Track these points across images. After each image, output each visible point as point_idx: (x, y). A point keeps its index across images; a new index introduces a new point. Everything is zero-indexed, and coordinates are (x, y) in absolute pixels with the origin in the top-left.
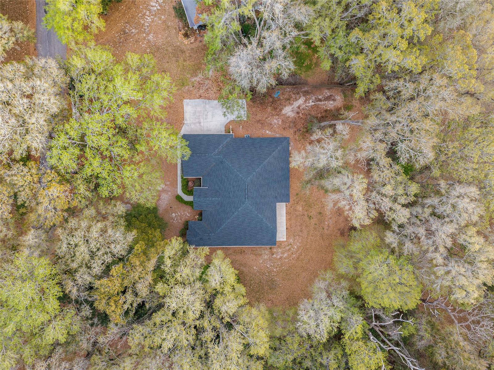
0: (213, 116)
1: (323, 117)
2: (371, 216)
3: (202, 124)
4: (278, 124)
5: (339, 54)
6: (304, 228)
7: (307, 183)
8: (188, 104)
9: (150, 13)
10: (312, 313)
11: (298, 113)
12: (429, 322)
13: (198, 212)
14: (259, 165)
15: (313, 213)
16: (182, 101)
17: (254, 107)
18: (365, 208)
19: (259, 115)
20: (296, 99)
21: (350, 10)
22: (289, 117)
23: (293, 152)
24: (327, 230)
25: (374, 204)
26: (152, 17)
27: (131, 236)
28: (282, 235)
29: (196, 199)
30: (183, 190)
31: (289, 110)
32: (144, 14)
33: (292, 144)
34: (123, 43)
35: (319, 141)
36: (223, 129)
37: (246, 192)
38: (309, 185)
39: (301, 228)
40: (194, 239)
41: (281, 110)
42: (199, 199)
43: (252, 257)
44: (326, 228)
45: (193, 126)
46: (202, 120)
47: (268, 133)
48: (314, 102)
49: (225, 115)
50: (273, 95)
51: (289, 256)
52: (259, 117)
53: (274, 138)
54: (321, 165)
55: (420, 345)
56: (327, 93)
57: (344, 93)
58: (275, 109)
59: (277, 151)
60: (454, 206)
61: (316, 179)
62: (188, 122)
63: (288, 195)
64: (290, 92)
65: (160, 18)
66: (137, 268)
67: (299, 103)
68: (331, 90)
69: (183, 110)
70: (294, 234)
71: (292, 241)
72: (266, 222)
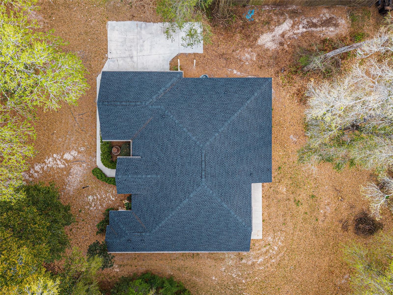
0: (152, 47)
3: (135, 59)
4: (251, 60)
6: (288, 218)
8: (113, 29)
11: (281, 44)
14: (225, 121)
15: (303, 196)
16: (104, 23)
17: (215, 34)
19: (222, 46)
20: (279, 23)
22: (268, 50)
24: (323, 221)
28: (256, 231)
29: (120, 177)
30: (103, 160)
31: (268, 39)
36: (168, 64)
37: (203, 166)
39: (285, 220)
40: (118, 241)
41: (256, 39)
42: (125, 177)
43: (209, 262)
44: (321, 218)
45: (121, 62)
46: (135, 53)
47: (236, 73)
48: (306, 28)
50: (244, 16)
51: (266, 261)
52: (222, 49)
53: (248, 79)
56: (326, 14)
57: (351, 15)
58: (247, 37)
59: (253, 98)
62: (114, 56)
63: (269, 170)
64: (269, 11)
67: (284, 29)
68: (332, 10)
69: (107, 37)
70: (274, 229)
71: (271, 240)
72: (236, 216)
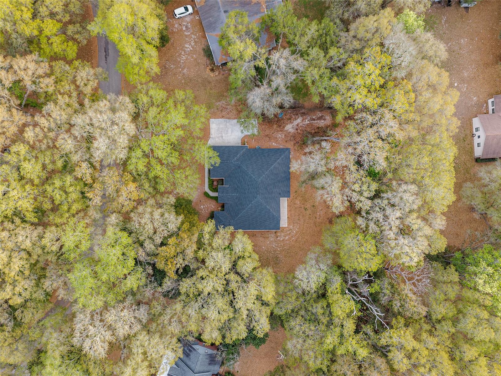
0: (232, 131)
1: (316, 133)
2: (345, 205)
3: (224, 138)
4: (282, 138)
5: (325, 93)
6: (301, 217)
7: (303, 183)
8: (213, 123)
9: (185, 53)
10: (305, 273)
11: (297, 129)
12: (390, 284)
13: (221, 205)
14: (268, 169)
15: (308, 206)
16: (209, 120)
17: (263, 125)
18: (340, 199)
19: (267, 131)
20: (296, 119)
21: (333, 61)
22: (290, 133)
23: (292, 160)
24: (319, 219)
25: (347, 196)
26: (186, 56)
27: (181, 218)
28: (284, 223)
29: (220, 195)
30: (209, 188)
31: (290, 127)
32: (181, 54)
33: (292, 153)
34: (164, 76)
35: (310, 153)
36: (240, 141)
37: (258, 189)
38: (304, 185)
39: (299, 218)
41: (284, 127)
42: (222, 195)
43: (261, 239)
44: (318, 217)
45: (217, 139)
46: (224, 135)
47: (274, 145)
48: (309, 121)
49: (242, 132)
50: (278, 116)
51: (290, 239)
52: (267, 132)
53: (279, 149)
54: (311, 170)
55: (384, 300)
56: (319, 114)
57: (332, 115)
58: (280, 126)
59: (280, 158)
60: (401, 198)
61: (309, 180)
62: (213, 136)
63: (289, 192)
64: (291, 113)
65: (192, 57)
66: (186, 240)
67: (298, 122)
68: (322, 112)
69: (210, 127)
70: (293, 222)
71: (292, 227)
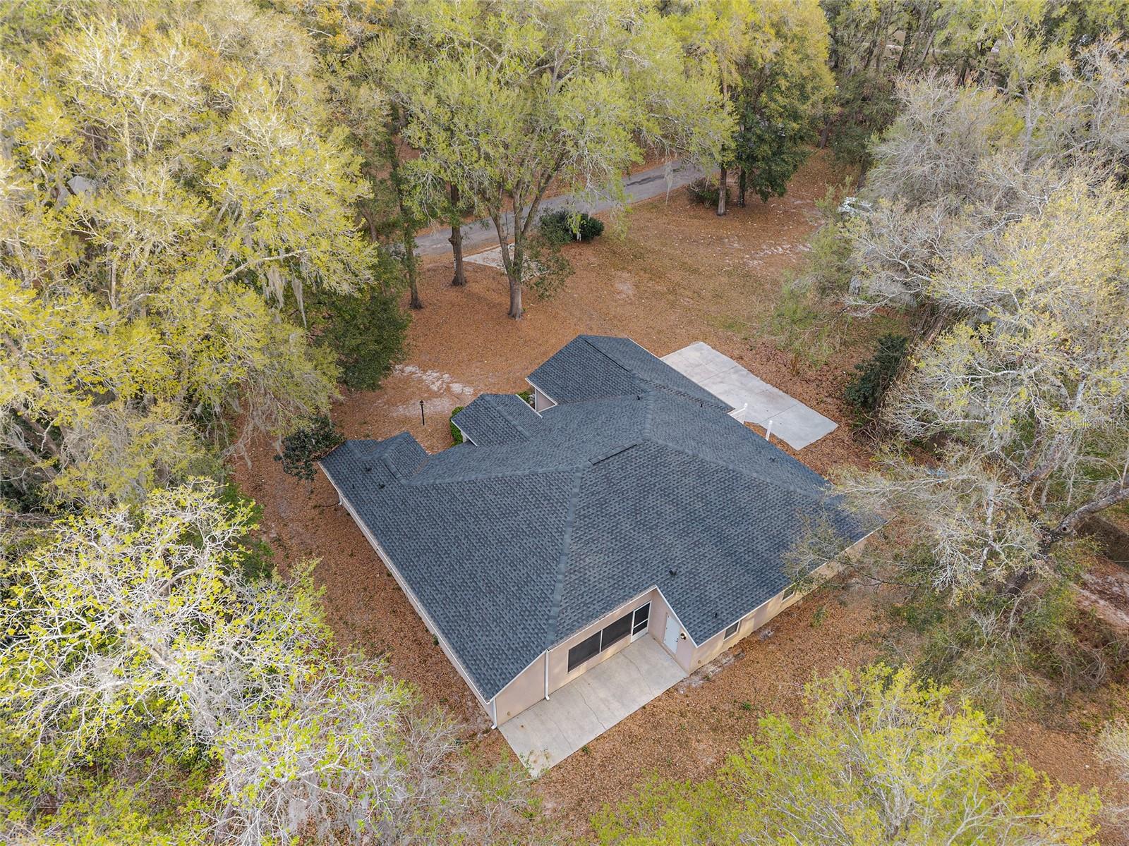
8: (698, 350)
69: (680, 348)
70: (582, 800)
71: (547, 812)
72: (560, 577)
